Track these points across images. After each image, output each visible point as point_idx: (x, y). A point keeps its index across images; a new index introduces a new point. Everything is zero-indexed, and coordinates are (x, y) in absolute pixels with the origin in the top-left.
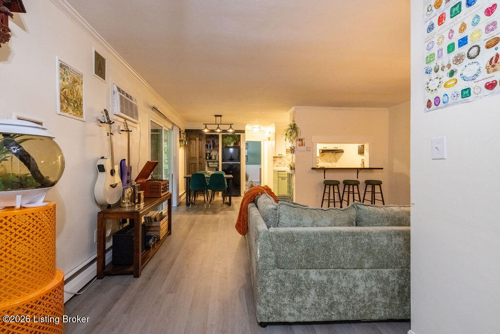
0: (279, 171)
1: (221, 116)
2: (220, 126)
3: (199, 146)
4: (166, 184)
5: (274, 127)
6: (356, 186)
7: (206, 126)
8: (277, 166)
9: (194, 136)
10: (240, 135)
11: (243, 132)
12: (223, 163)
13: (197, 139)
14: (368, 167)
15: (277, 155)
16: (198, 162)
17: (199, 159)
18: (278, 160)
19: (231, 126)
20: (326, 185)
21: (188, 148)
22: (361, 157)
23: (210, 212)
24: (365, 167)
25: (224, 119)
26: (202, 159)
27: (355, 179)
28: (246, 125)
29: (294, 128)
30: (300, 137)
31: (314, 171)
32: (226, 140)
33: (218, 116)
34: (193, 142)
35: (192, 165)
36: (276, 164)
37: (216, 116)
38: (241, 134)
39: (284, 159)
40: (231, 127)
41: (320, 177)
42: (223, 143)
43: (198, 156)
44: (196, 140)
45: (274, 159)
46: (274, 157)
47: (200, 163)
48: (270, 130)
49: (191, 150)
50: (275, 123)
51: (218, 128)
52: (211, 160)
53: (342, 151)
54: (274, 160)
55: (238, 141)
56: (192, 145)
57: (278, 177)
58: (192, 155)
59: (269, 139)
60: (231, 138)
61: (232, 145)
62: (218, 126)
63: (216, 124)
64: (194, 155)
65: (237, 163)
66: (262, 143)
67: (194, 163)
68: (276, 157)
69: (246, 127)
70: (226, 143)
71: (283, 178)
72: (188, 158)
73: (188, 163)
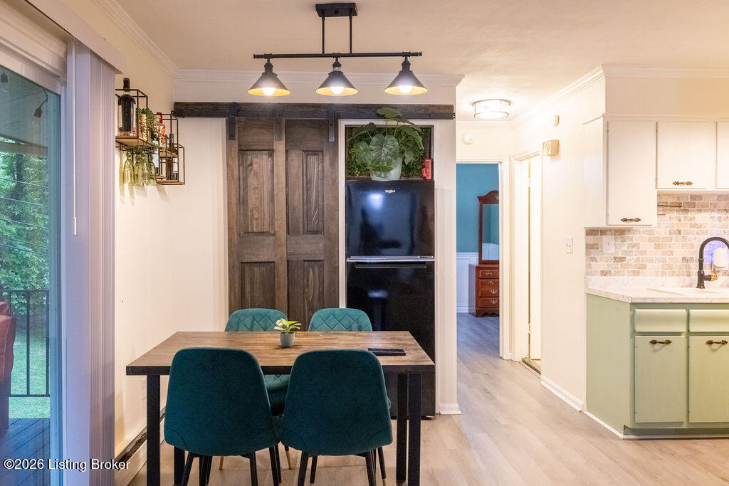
0: (635, 305)
1: (350, 11)
2: (346, 66)
7: (269, 67)
8: (604, 273)
10: (430, 128)
11: (446, 113)
12: (354, 259)
15: (616, 222)
18: (610, 246)
19: (406, 65)
28: (458, 80)
32: (368, 153)
33: (337, 9)
35: (256, 269)
36: (600, 265)
37: (322, 10)
38: (439, 126)
39: (635, 238)
40: (406, 71)
42: (352, 165)
45: (592, 239)
46: (591, 232)
51: (336, 75)
54: (589, 247)
55: (423, 158)
56: (256, 175)
57: (634, 333)
58: (255, 225)
59: (555, 149)
60: (392, 143)
61: (395, 174)
62: (337, 64)
63: (323, 55)
64: (265, 222)
65: (418, 259)
66: (503, 171)
67: (262, 262)
68: (603, 232)
69: (460, 89)
70: (369, 163)
71: (659, 341)
72: (236, 240)
73: (237, 264)
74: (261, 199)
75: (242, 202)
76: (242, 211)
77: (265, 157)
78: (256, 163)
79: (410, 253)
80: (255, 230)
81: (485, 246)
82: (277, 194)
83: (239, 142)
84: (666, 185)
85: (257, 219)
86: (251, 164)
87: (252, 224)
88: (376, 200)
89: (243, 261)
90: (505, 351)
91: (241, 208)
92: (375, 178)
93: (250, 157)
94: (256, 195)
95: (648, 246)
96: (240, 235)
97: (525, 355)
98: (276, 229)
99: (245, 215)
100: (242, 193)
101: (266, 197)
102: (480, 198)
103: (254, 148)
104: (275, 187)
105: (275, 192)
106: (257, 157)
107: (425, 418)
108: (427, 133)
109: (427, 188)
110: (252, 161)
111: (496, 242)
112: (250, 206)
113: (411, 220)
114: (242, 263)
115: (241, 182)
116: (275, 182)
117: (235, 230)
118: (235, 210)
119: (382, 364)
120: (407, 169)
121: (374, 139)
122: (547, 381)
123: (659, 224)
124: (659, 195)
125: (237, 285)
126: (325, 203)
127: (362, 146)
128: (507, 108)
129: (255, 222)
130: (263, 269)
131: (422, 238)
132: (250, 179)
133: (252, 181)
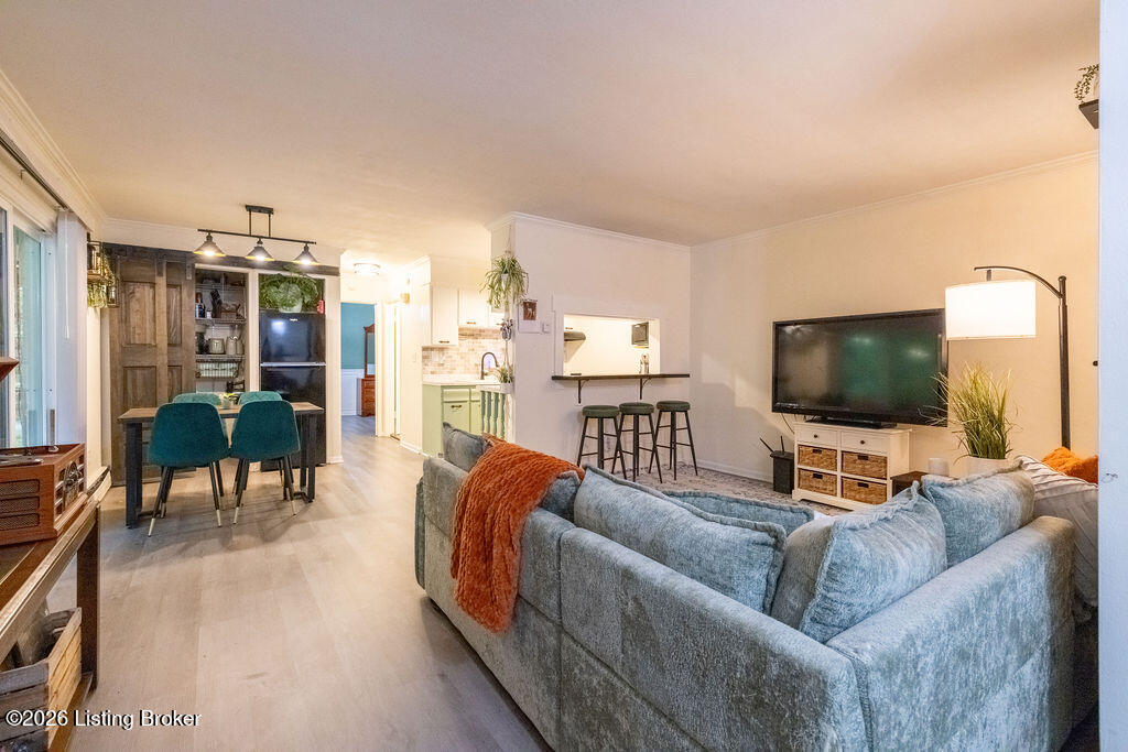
0: (443, 387)
1: (270, 211)
2: (266, 243)
3: (169, 307)
4: (73, 467)
5: (428, 266)
6: (647, 417)
7: (209, 238)
8: (432, 373)
9: (146, 272)
10: (322, 280)
11: (334, 272)
12: (265, 365)
13: (162, 281)
14: (659, 373)
15: (436, 343)
16: (162, 361)
17: (169, 352)
18: (436, 357)
19: (306, 248)
20: (587, 418)
21: (117, 311)
22: (639, 351)
23: (246, 538)
24: (651, 373)
25: (280, 224)
26: (179, 354)
27: (637, 400)
28: (342, 252)
29: (510, 270)
30: (529, 297)
31: (558, 385)
32: (277, 294)
33: (260, 209)
34: (143, 292)
35: (138, 372)
36: (430, 368)
37: (250, 209)
38: (328, 280)
39: (450, 352)
40: (307, 251)
41: (569, 400)
42: (263, 301)
43: (162, 341)
44: (153, 285)
45: (426, 353)
46: (425, 349)
47: (171, 367)
48: (412, 274)
49: (134, 319)
50: (429, 255)
51: (258, 249)
53: (581, 337)
54: (424, 358)
55: (317, 299)
56: (138, 300)
57: (443, 402)
58: (137, 339)
59: (407, 299)
60: (295, 289)
61: (297, 309)
62: (259, 242)
63: (250, 236)
64: (147, 336)
65: (314, 364)
66: (378, 311)
68: (432, 349)
69: (343, 258)
70: (279, 301)
71: (456, 406)
72: (118, 349)
73: (119, 367)
74: (143, 319)
75: (125, 320)
76: (124, 327)
77: (147, 288)
78: (138, 291)
79: (308, 361)
80: (137, 342)
81: (369, 366)
82: (158, 316)
83: (121, 275)
84: (463, 324)
85: (139, 334)
86: (133, 292)
87: (134, 338)
88: (279, 326)
89: (124, 366)
90: (379, 432)
91: (124, 325)
92: (282, 310)
93: (132, 287)
94: (138, 316)
95: (456, 357)
96: (122, 346)
97: (392, 432)
98: (158, 342)
100: (124, 313)
101: (147, 317)
102: (366, 329)
103: (137, 280)
104: (157, 311)
106: (139, 287)
107: (318, 466)
108: (321, 283)
109: (320, 320)
110: (134, 290)
111: (373, 363)
112: (132, 324)
113: (309, 340)
115: (124, 305)
116: (157, 307)
119: (295, 409)
120: (306, 306)
121: (282, 286)
122: (403, 443)
123: (460, 345)
124: (460, 329)
126: (183, 324)
127: (273, 289)
128: (377, 270)
129: (137, 337)
130: (145, 372)
131: (317, 350)
132: (132, 304)
133: (134, 305)
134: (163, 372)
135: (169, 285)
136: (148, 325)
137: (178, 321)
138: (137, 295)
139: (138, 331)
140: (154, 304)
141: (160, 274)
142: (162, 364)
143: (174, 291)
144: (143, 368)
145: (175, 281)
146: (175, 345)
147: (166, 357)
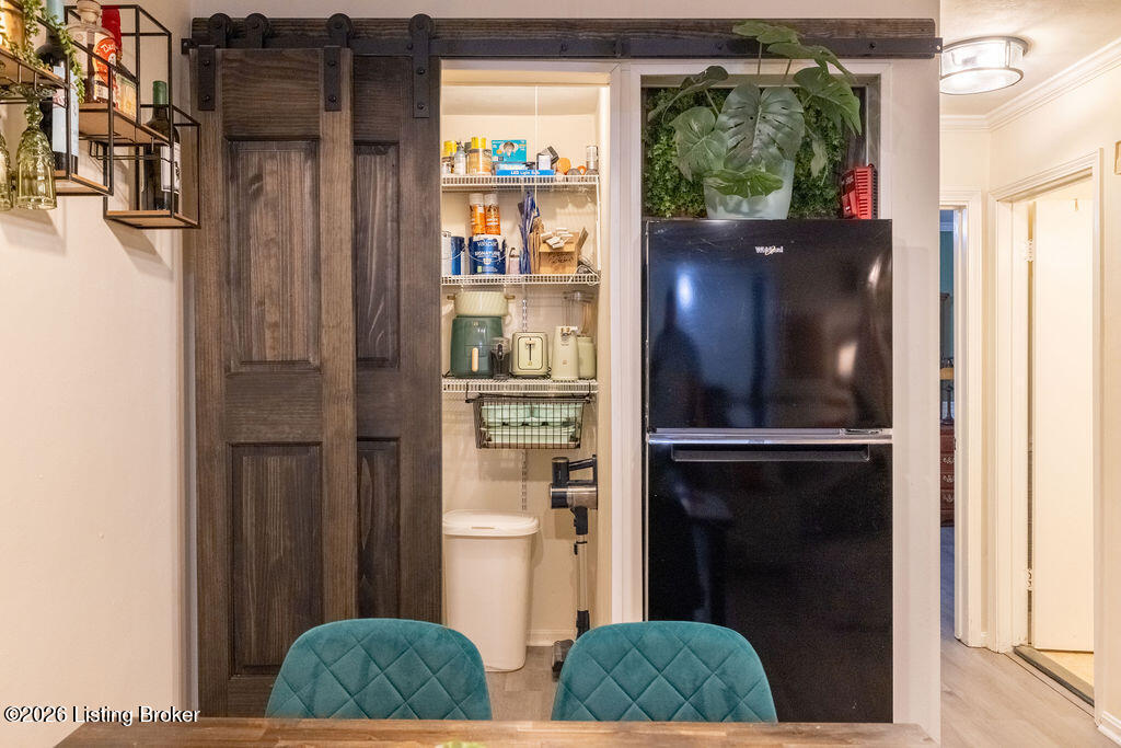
3: (360, 228)
10: (875, 80)
11: (914, 41)
12: (667, 438)
13: (337, 129)
16: (339, 421)
17: (360, 389)
34: (286, 174)
35: (273, 462)
38: (893, 76)
43: (339, 351)
44: (312, 144)
47: (368, 441)
49: (263, 275)
52: (506, 386)
56: (273, 205)
58: (269, 343)
60: (783, 108)
61: (777, 202)
64: (296, 333)
67: (288, 444)
70: (719, 166)
72: (217, 381)
73: (220, 447)
74: (285, 271)
75: (236, 278)
76: (234, 303)
77: (296, 158)
78: (272, 172)
80: (270, 356)
82: (329, 257)
83: (225, 115)
85: (276, 325)
86: (259, 177)
87: (262, 340)
89: (235, 441)
91: (234, 295)
93: (255, 159)
94: (273, 262)
96: (228, 369)
97: (1019, 638)
98: (325, 354)
99: (243, 315)
100: (234, 253)
101: (298, 264)
103: (267, 132)
104: (323, 239)
105: (323, 254)
106: (273, 157)
110: (260, 168)
112: (256, 290)
114: (235, 446)
115: (233, 225)
116: (323, 225)
117: (214, 356)
118: (214, 301)
121: (734, 99)
125: (220, 505)
126: (404, 283)
129: (268, 335)
130: (291, 462)
132: (255, 219)
133: (262, 222)
134: (342, 462)
135: (361, 146)
136: (300, 292)
137: (391, 274)
138: (270, 183)
139: (272, 316)
140: (317, 215)
141: (333, 103)
142: (339, 433)
143: (378, 167)
144: (285, 447)
145: (379, 127)
146: (381, 363)
147: (349, 411)
